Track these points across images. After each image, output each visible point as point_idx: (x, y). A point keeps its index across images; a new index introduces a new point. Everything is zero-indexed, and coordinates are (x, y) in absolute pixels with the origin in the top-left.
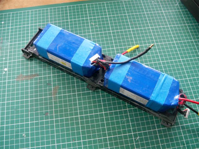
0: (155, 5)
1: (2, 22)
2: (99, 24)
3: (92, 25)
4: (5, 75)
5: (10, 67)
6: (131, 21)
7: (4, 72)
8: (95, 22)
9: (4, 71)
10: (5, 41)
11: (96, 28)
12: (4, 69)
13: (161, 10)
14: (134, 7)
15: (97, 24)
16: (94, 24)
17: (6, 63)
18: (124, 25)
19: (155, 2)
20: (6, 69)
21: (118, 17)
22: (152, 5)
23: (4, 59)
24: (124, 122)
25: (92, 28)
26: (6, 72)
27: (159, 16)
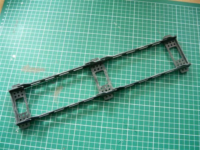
0: (191, 15)
1: (21, 2)
2: (122, 26)
3: (114, 25)
4: (12, 62)
5: (18, 54)
6: (158, 30)
7: (12, 59)
8: (118, 22)
9: (12, 57)
10: (20, 24)
11: (118, 30)
12: (12, 55)
13: (195, 23)
14: (166, 13)
15: (119, 25)
16: (116, 24)
17: (15, 50)
18: (149, 33)
19: (192, 12)
20: (14, 56)
21: (145, 21)
22: (187, 15)
23: (15, 44)
24: (120, 142)
25: (113, 29)
26: (13, 59)
27: (192, 30)
